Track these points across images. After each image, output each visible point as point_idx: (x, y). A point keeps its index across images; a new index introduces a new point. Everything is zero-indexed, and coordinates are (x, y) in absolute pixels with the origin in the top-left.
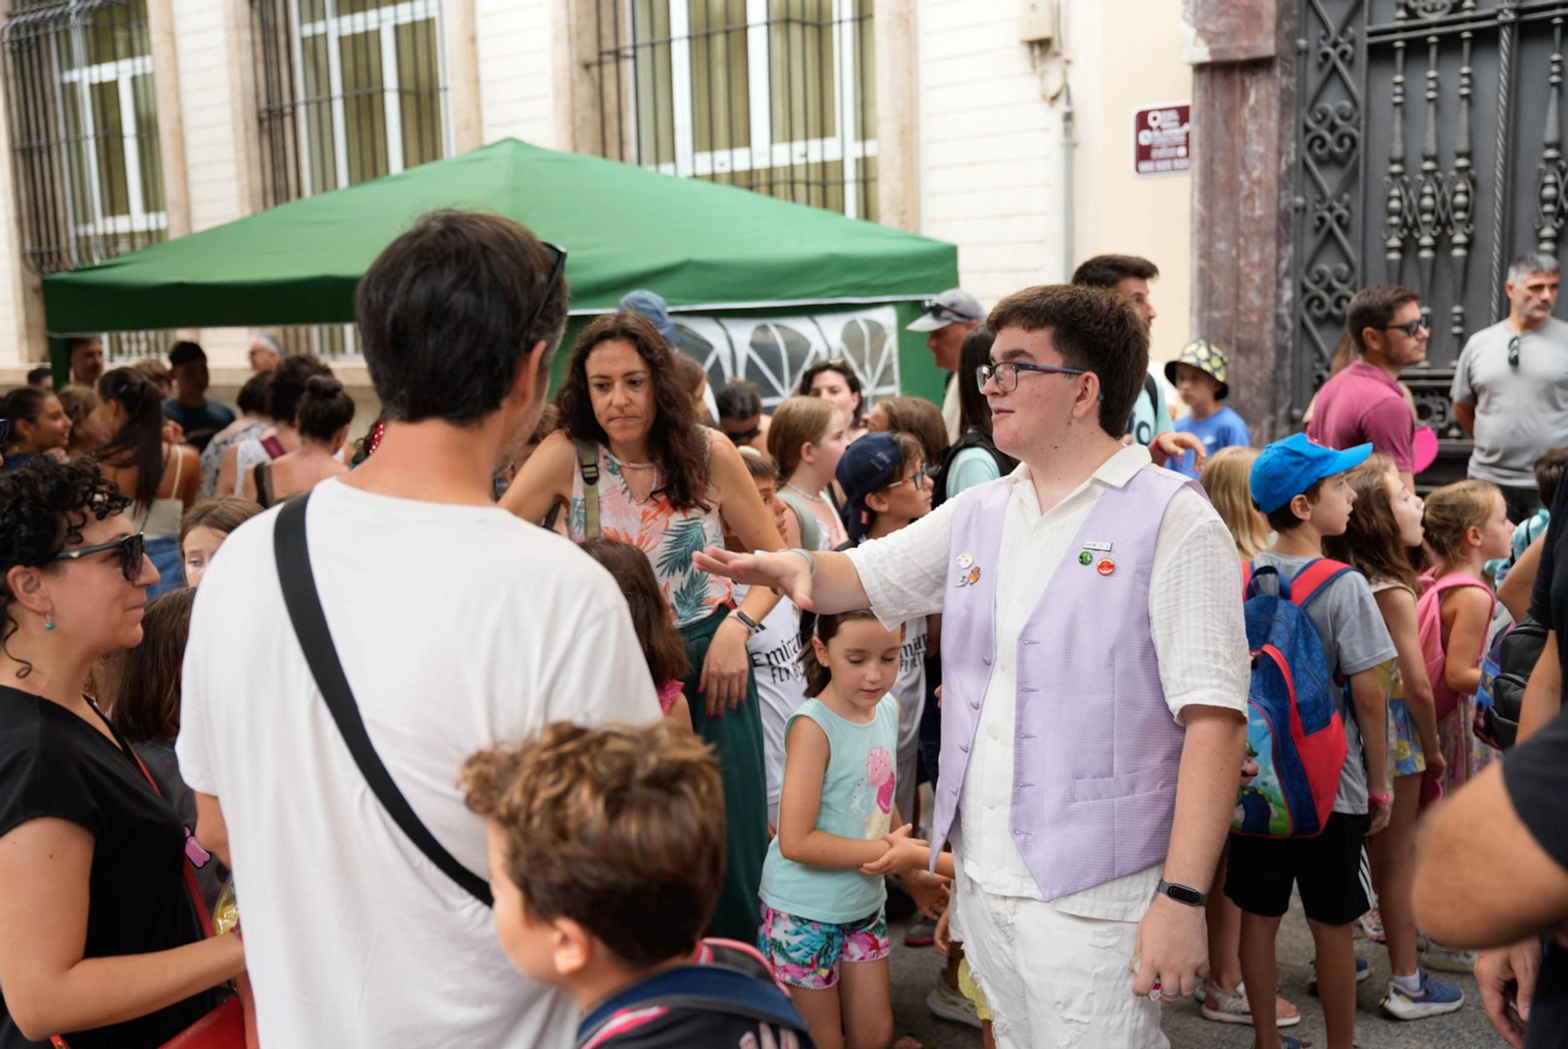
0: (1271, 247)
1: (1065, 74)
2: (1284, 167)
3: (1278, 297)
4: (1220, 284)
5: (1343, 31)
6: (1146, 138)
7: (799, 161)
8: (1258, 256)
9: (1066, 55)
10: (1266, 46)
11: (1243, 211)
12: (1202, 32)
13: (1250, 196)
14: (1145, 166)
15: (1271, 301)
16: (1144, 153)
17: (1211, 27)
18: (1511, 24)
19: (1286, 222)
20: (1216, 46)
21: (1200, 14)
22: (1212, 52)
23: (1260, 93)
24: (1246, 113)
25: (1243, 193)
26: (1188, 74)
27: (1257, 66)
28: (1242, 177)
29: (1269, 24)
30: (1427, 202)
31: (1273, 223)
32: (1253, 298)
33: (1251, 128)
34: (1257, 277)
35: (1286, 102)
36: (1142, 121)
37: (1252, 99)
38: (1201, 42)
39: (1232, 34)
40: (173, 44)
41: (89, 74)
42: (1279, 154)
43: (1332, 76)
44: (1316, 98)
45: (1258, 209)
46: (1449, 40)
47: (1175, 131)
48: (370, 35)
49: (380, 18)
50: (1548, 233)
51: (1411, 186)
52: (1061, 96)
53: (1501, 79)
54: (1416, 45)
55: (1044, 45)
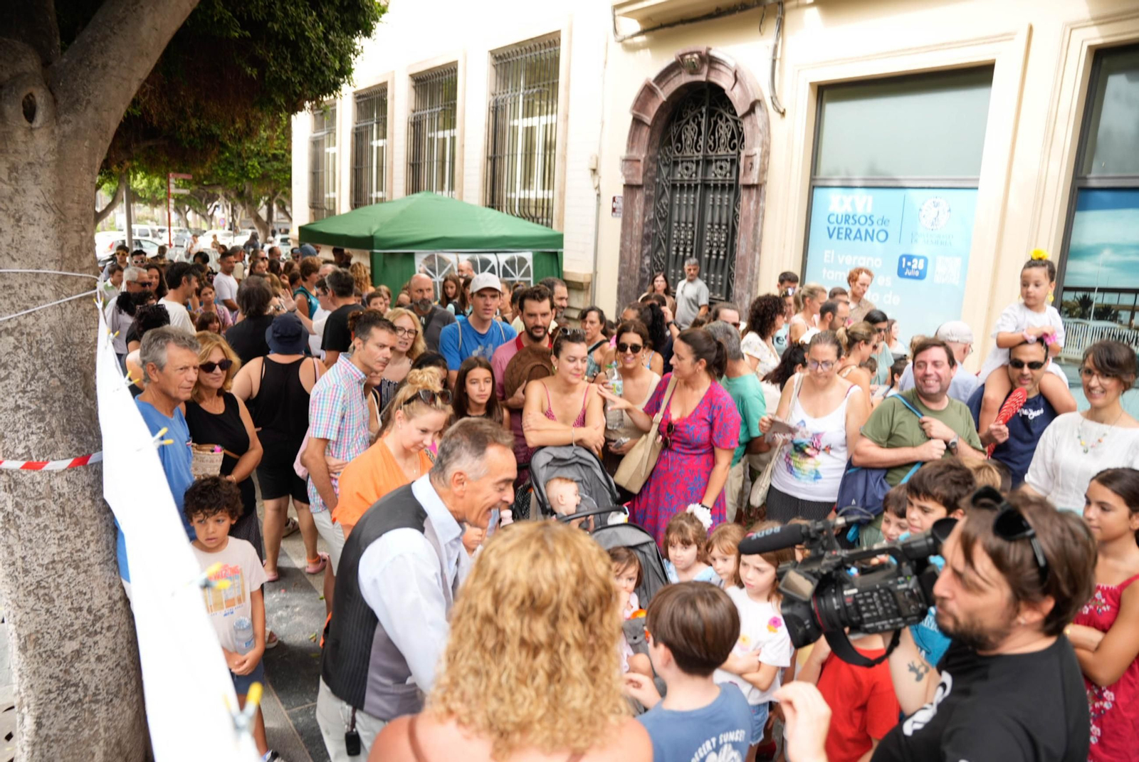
0: (640, 246)
1: (599, 181)
2: (646, 219)
3: (642, 262)
4: (627, 256)
5: (667, 179)
6: (615, 205)
7: (546, 197)
8: (636, 248)
9: (600, 175)
10: (640, 181)
11: (634, 233)
12: (624, 174)
13: (635, 228)
14: (614, 214)
16: (614, 210)
17: (627, 173)
18: (701, 184)
19: (647, 238)
20: (628, 180)
21: (624, 169)
23: (640, 196)
24: (636, 201)
26: (622, 187)
27: (639, 187)
28: (634, 222)
29: (641, 174)
30: (682, 237)
31: (640, 238)
32: (634, 262)
33: (637, 207)
34: (635, 254)
35: (648, 199)
36: (614, 199)
37: (638, 197)
38: (623, 178)
39: (633, 176)
40: (393, 137)
41: (376, 143)
42: (644, 215)
43: (664, 191)
44: (660, 198)
45: (637, 233)
46: (689, 186)
47: (620, 204)
48: (444, 139)
49: (447, 134)
50: (707, 251)
51: (679, 231)
52: (598, 188)
53: (698, 201)
54: (682, 186)
55: (594, 171)
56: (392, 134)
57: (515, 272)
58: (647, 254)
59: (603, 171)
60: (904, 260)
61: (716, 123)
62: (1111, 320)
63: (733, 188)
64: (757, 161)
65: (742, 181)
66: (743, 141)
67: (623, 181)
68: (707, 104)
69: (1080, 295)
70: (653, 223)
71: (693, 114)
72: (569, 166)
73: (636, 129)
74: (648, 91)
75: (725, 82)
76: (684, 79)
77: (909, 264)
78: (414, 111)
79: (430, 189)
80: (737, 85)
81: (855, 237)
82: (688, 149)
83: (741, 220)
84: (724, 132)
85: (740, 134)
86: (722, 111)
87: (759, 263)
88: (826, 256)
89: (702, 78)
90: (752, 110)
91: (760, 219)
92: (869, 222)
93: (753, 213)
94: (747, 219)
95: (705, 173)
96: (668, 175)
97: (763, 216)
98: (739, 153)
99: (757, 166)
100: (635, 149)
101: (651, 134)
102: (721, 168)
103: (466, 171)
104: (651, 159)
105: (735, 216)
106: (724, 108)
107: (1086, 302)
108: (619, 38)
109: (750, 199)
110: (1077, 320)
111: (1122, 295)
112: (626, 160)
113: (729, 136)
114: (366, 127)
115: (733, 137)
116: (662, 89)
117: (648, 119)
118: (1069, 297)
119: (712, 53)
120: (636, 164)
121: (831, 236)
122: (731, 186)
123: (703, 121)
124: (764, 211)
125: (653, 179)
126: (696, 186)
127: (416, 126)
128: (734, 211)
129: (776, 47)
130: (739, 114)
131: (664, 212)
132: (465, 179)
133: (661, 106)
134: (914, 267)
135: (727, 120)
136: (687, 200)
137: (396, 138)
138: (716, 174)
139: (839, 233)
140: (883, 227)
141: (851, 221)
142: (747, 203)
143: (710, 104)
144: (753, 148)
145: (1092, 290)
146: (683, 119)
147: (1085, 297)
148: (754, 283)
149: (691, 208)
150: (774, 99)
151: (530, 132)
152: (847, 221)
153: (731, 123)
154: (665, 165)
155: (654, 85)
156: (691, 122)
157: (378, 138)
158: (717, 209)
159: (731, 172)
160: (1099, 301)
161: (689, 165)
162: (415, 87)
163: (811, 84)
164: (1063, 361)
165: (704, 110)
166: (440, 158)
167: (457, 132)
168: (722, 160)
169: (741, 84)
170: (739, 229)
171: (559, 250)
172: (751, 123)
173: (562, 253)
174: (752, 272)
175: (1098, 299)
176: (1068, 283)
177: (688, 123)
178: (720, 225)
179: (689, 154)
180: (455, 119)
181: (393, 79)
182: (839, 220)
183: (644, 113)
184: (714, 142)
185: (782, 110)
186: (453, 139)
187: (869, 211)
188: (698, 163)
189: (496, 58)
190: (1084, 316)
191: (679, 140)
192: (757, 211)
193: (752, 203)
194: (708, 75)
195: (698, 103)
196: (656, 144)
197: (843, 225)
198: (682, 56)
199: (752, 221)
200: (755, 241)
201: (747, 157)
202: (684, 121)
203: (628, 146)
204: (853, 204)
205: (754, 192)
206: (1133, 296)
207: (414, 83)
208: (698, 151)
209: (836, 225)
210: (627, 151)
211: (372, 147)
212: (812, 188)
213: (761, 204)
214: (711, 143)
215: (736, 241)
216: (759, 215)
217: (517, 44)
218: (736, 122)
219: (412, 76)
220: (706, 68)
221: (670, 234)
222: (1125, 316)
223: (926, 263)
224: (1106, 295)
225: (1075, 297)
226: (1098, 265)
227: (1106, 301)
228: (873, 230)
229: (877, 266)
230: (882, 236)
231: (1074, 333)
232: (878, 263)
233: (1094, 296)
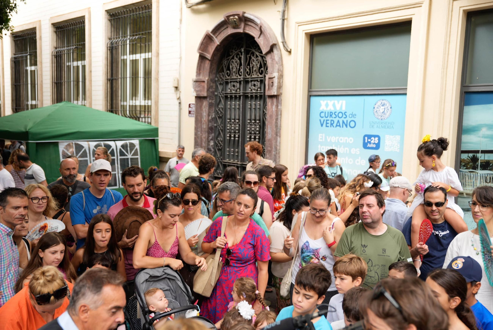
0: (207, 134)
1: (180, 94)
2: (210, 118)
3: (208, 145)
4: (199, 141)
5: (222, 92)
6: (190, 109)
7: (146, 104)
8: (205, 135)
9: (180, 91)
10: (205, 95)
11: (203, 126)
12: (195, 90)
13: (204, 123)
14: (190, 115)
15: (207, 145)
16: (190, 112)
17: (197, 89)
18: (243, 95)
19: (211, 130)
20: (197, 93)
21: (195, 87)
22: (197, 94)
23: (205, 103)
24: (203, 107)
25: (203, 123)
26: (194, 98)
27: (205, 98)
28: (202, 120)
29: (206, 90)
30: (233, 128)
31: (207, 130)
32: (204, 144)
33: (204, 110)
34: (204, 140)
35: (211, 105)
36: (190, 106)
37: (204, 104)
38: (195, 92)
39: (201, 91)
40: (42, 65)
41: (29, 68)
42: (209, 116)
43: (220, 100)
44: (218, 105)
45: (205, 126)
46: (236, 97)
47: (193, 109)
48: (78, 67)
49: (80, 63)
50: (248, 137)
51: (230, 124)
52: (179, 99)
53: (241, 106)
54: (231, 97)
55: (176, 88)
56: (41, 63)
57: (127, 152)
58: (212, 139)
59: (182, 88)
60: (366, 138)
61: (250, 58)
63: (262, 97)
64: (276, 81)
65: (267, 93)
66: (267, 69)
67: (195, 94)
68: (245, 46)
69: (471, 155)
70: (214, 120)
71: (236, 52)
72: (161, 85)
73: (201, 62)
74: (208, 39)
75: (254, 33)
76: (230, 31)
77: (369, 140)
78: (56, 48)
79: (69, 100)
80: (262, 36)
81: (337, 126)
82: (234, 74)
83: (268, 117)
84: (255, 64)
85: (265, 64)
86: (254, 51)
87: (280, 143)
88: (320, 137)
89: (241, 30)
90: (271, 50)
91: (279, 116)
92: (344, 116)
93: (274, 113)
94: (271, 116)
95: (245, 89)
96: (222, 90)
97: (281, 114)
98: (265, 76)
99: (276, 84)
100: (202, 74)
101: (211, 65)
102: (254, 85)
103: (93, 88)
104: (212, 80)
105: (264, 114)
106: (255, 49)
107: (474, 160)
108: (189, 5)
109: (272, 104)
110: (471, 170)
112: (196, 81)
113: (258, 66)
114: (22, 57)
115: (261, 67)
116: (216, 37)
117: (209, 56)
118: (464, 156)
119: (246, 15)
120: (202, 84)
121: (322, 125)
122: (261, 96)
123: (243, 57)
124: (281, 111)
125: (213, 93)
126: (240, 96)
127: (58, 58)
128: (264, 112)
129: (284, 11)
130: (264, 53)
131: (221, 113)
132: (93, 93)
133: (217, 48)
134: (372, 142)
135: (257, 56)
136: (235, 106)
137: (44, 65)
138: (251, 89)
139: (327, 123)
140: (353, 119)
141: (334, 116)
142: (271, 106)
143: (247, 47)
144: (273, 73)
145: (477, 152)
146: (231, 55)
147: (474, 156)
148: (278, 156)
149: (237, 110)
150: (284, 43)
151: (135, 63)
152: (331, 116)
153: (260, 58)
154: (220, 84)
155: (212, 35)
156: (235, 58)
157: (31, 65)
158: (253, 110)
159: (260, 88)
160: (482, 158)
161: (235, 84)
162: (56, 32)
163: (306, 33)
164: (465, 196)
165: (243, 50)
166: (75, 79)
167: (86, 62)
168: (255, 81)
169: (264, 34)
170: (267, 123)
171: (156, 138)
172: (271, 58)
173: (158, 140)
174: (276, 149)
175: (481, 157)
176: (463, 149)
177: (233, 58)
178: (255, 120)
179: (235, 77)
180: (84, 54)
181: (40, 27)
182: (327, 116)
183: (206, 52)
184: (250, 70)
185: (289, 50)
186: (84, 67)
187: (344, 109)
188: (240, 82)
189: (110, 15)
190: (475, 168)
191: (228, 69)
192: (277, 111)
193: (274, 107)
194: (244, 29)
195: (239, 46)
196: (214, 72)
197: (328, 118)
198: (228, 17)
199: (274, 117)
200: (277, 130)
201: (270, 78)
202: (231, 57)
203: (197, 72)
204: (334, 105)
205: (275, 100)
207: (55, 30)
208: (240, 76)
209: (325, 118)
210: (197, 76)
211: (27, 71)
212: (310, 96)
213: (279, 107)
214: (248, 70)
215: (266, 130)
216: (278, 114)
217: (124, 7)
218: (262, 57)
219: (53, 24)
220: (242, 25)
221: (225, 126)
223: (379, 140)
224: (486, 154)
225: (468, 156)
226: (480, 137)
227: (486, 158)
228: (347, 121)
229: (351, 142)
230: (352, 124)
231: (470, 178)
232: (351, 140)
233: (479, 155)
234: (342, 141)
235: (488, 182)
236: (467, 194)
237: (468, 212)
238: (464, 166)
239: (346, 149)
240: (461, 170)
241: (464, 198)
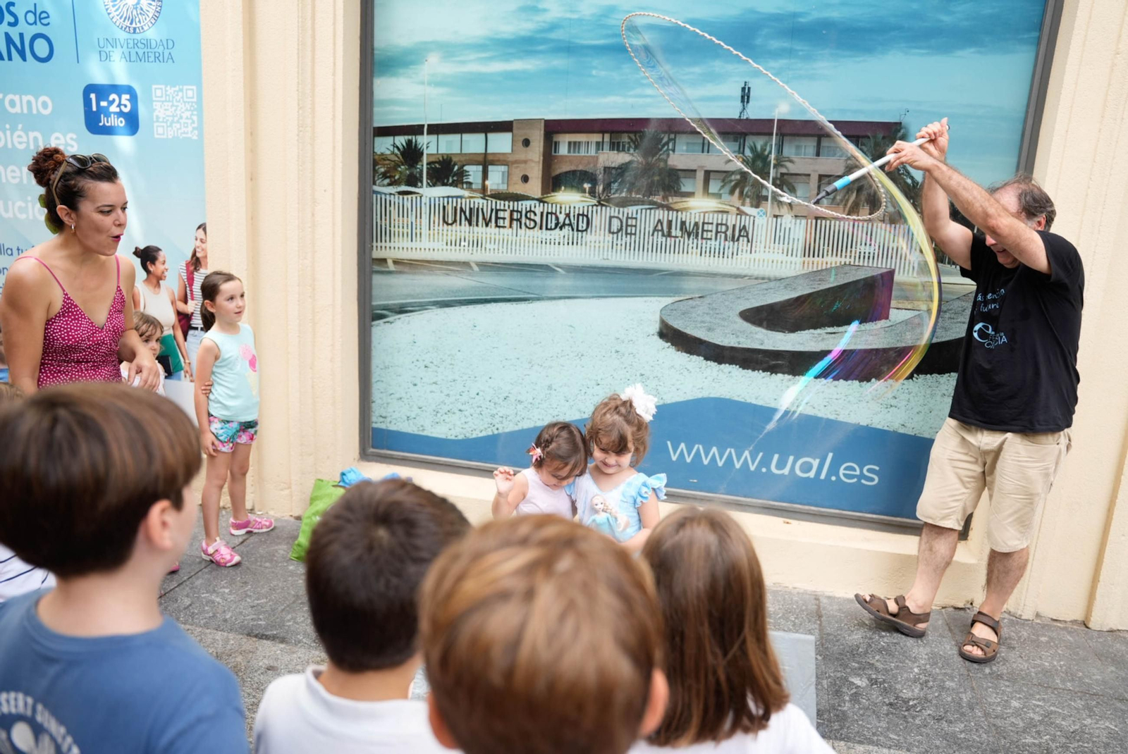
60: (93, 96)
62: (454, 184)
69: (401, 140)
77: (104, 104)
107: (411, 154)
110: (404, 188)
111: (467, 137)
118: (385, 145)
134: (114, 108)
140: (39, 29)
145: (416, 130)
147: (409, 142)
160: (432, 150)
164: (391, 267)
175: (431, 146)
190: (413, 181)
206: (481, 136)
222: (474, 172)
223: (134, 98)
224: (442, 137)
225: (394, 145)
226: (423, 83)
227: (443, 150)
228: (21, 35)
229: (46, 112)
230: (41, 48)
231: (402, 212)
232: (45, 105)
233: (423, 140)
234: (17, 109)
235: (450, 222)
236: (396, 262)
237: (402, 316)
238: (385, 176)
239: (32, 135)
240: (376, 188)
241: (390, 273)
